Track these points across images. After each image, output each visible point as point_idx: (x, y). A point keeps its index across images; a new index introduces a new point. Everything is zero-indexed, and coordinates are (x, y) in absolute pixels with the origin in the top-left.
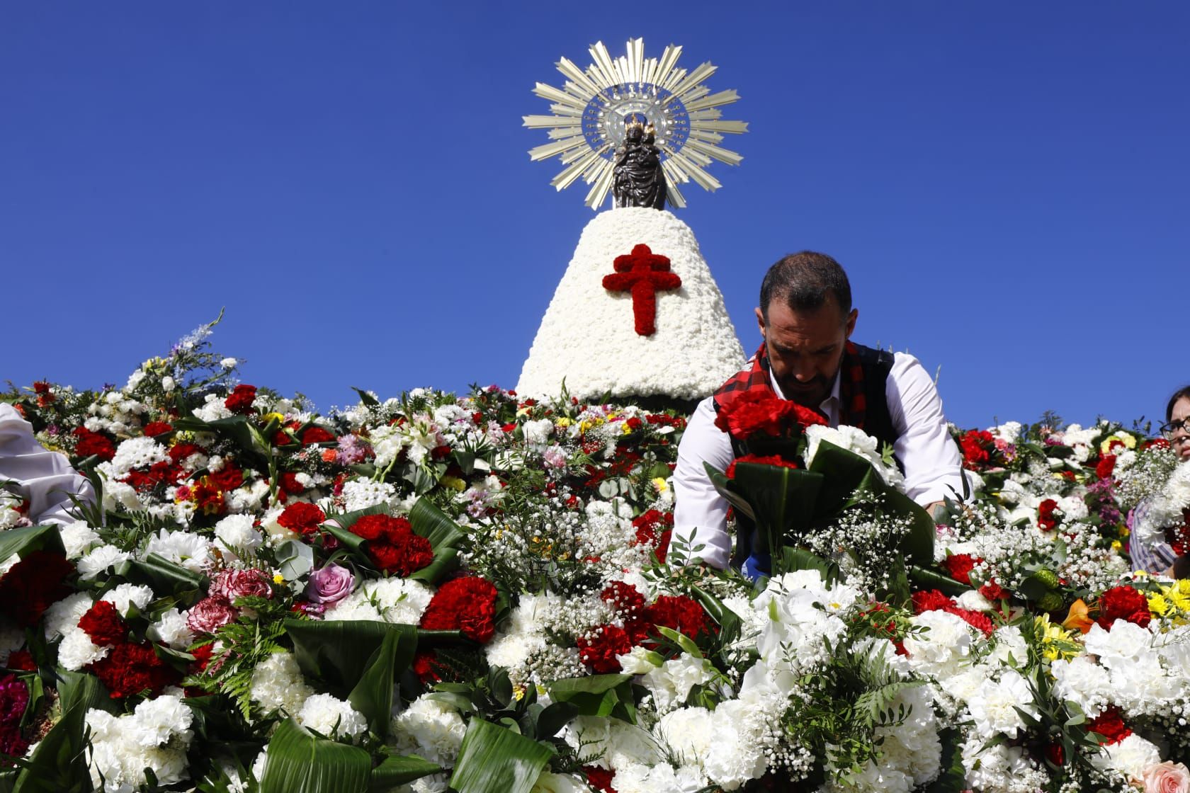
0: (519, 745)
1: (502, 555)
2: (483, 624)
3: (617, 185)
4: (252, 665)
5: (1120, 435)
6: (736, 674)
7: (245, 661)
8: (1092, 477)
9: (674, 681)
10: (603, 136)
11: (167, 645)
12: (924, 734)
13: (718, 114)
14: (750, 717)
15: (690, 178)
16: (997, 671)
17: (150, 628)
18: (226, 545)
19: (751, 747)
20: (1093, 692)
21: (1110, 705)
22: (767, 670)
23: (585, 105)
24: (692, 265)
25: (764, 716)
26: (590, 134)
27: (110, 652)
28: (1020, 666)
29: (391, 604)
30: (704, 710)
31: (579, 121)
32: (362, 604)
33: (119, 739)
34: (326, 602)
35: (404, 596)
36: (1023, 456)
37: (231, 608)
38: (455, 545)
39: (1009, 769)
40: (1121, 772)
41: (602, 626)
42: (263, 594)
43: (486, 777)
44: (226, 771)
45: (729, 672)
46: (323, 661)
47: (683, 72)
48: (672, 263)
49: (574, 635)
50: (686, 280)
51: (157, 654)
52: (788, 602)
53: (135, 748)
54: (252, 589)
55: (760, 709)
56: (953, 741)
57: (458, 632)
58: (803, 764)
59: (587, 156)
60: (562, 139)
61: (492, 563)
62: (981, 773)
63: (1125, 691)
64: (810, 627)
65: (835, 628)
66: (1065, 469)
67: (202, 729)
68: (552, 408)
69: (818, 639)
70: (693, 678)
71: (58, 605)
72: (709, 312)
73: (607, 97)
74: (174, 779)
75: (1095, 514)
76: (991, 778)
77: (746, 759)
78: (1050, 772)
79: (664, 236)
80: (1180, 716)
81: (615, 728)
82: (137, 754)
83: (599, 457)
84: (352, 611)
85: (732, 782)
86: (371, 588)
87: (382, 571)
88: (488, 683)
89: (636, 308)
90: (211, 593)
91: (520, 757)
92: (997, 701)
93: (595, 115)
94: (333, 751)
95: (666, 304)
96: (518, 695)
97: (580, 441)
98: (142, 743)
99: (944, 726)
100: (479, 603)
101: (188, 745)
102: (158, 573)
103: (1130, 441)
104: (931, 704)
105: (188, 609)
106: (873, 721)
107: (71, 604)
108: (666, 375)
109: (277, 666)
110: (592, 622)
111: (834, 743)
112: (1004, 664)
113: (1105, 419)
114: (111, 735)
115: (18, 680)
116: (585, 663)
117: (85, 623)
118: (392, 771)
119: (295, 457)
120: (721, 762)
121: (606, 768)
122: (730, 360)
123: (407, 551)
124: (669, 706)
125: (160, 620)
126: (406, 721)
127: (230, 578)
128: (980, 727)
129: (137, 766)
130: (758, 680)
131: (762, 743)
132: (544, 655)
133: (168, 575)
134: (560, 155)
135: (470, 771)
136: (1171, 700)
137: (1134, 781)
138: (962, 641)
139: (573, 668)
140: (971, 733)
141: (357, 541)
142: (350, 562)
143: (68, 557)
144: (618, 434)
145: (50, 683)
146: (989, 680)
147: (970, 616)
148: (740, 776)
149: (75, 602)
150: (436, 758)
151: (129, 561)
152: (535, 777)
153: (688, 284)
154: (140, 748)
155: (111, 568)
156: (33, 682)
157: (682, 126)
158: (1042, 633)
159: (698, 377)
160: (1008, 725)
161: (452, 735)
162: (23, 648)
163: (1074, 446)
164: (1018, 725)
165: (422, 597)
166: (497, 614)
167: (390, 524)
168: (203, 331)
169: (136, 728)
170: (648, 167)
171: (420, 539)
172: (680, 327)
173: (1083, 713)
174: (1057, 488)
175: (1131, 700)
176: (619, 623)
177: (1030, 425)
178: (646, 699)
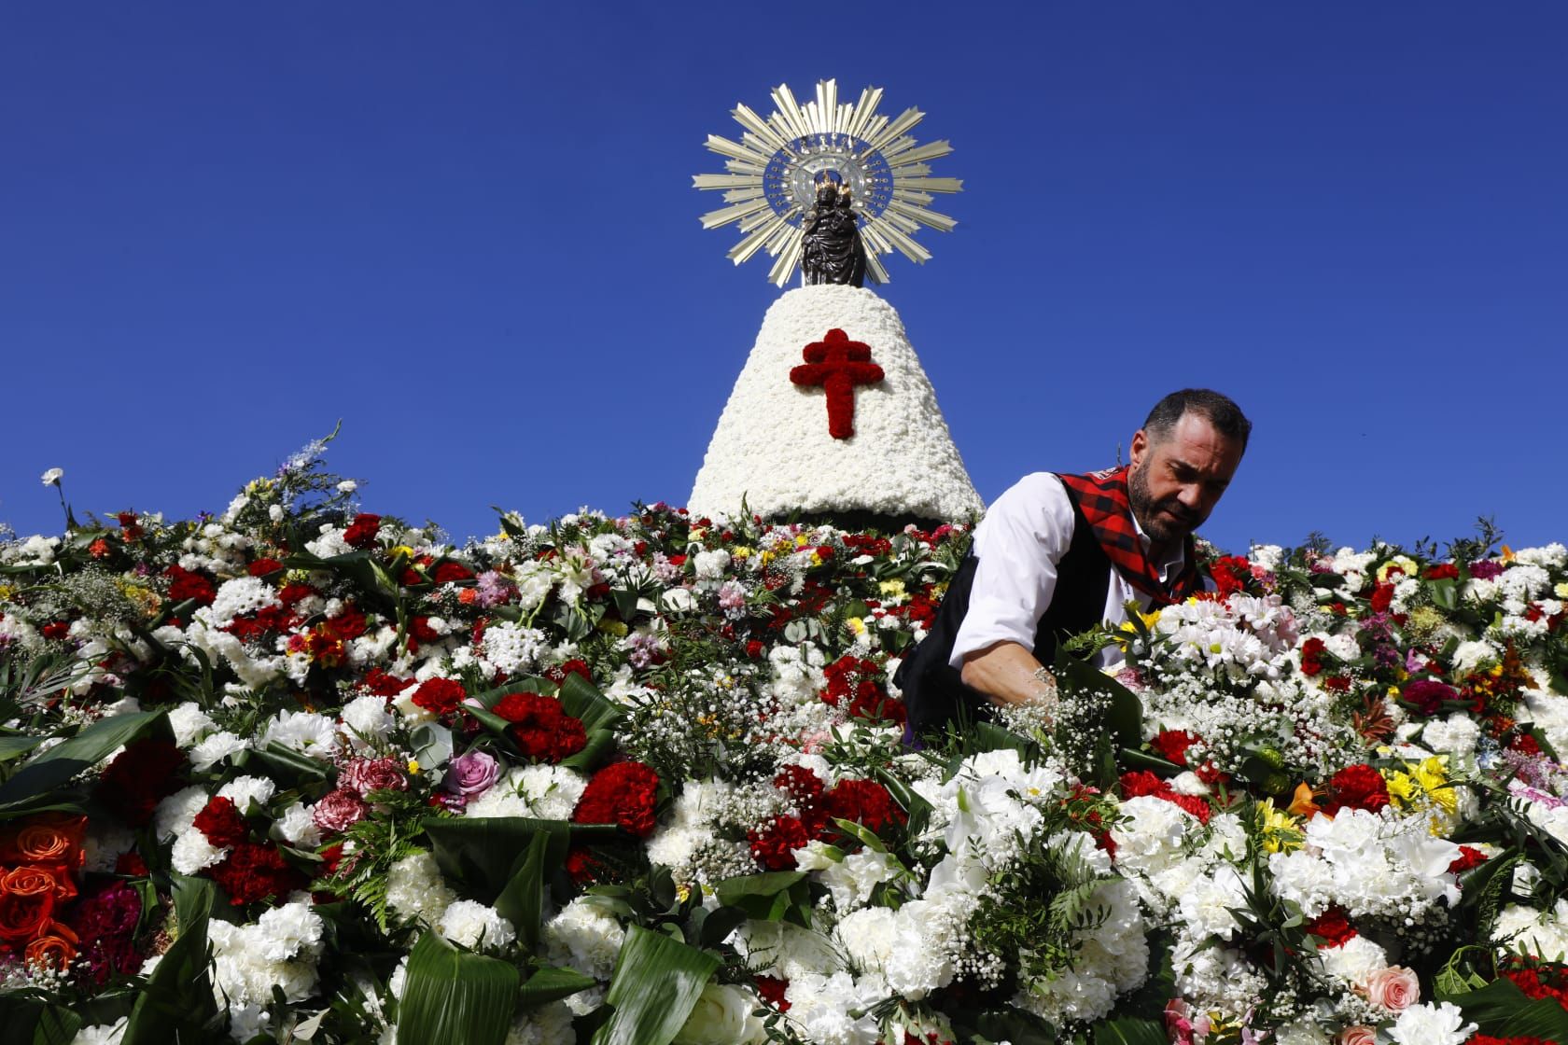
0: (681, 956)
1: (664, 737)
2: (642, 817)
3: (807, 257)
4: (387, 869)
5: (1400, 559)
6: (922, 870)
7: (380, 863)
8: (1366, 610)
9: (855, 877)
10: (789, 198)
11: (292, 845)
12: (1127, 936)
13: (926, 170)
14: (934, 920)
15: (894, 247)
16: (1211, 866)
17: (273, 825)
18: (356, 732)
19: (935, 953)
20: (1314, 889)
21: (1332, 903)
22: (957, 865)
23: (767, 161)
24: (897, 353)
25: (950, 920)
26: (774, 196)
27: (229, 854)
28: (1236, 859)
29: (540, 795)
30: (889, 910)
31: (760, 180)
32: (508, 796)
33: (242, 953)
34: (467, 794)
35: (554, 786)
36: (1285, 586)
37: (361, 802)
38: (610, 726)
39: (1225, 974)
40: (1344, 977)
41: (776, 817)
42: (398, 787)
43: (646, 991)
44: (361, 986)
45: (915, 869)
46: (465, 861)
47: (884, 120)
48: (873, 351)
49: (744, 827)
50: (890, 371)
51: (281, 855)
52: (979, 790)
53: (261, 962)
54: (385, 781)
55: (945, 910)
56: (1163, 942)
57: (615, 826)
58: (992, 971)
59: (770, 222)
60: (740, 202)
61: (653, 746)
62: (1193, 978)
63: (1347, 888)
64: (1001, 820)
65: (1030, 820)
66: (1335, 601)
67: (333, 940)
68: (731, 529)
69: (1009, 833)
70: (876, 876)
71: (170, 801)
72: (918, 410)
73: (793, 151)
74: (304, 995)
75: (1368, 654)
76: (1204, 984)
77: (931, 966)
78: (1268, 977)
79: (863, 319)
80: (1408, 915)
81: (789, 933)
82: (262, 969)
83: (784, 593)
84: (497, 804)
85: (916, 991)
86: (518, 777)
87: (529, 759)
88: (648, 884)
89: (830, 406)
90: (339, 785)
91: (682, 969)
92: (1210, 900)
93: (779, 173)
94: (478, 966)
95: (867, 401)
96: (682, 896)
97: (761, 574)
98: (268, 957)
99: (1153, 926)
100: (639, 793)
101: (319, 958)
102: (280, 763)
103: (1411, 568)
104: (1136, 902)
105: (314, 803)
106: (1069, 924)
107: (185, 799)
108: (867, 486)
109: (414, 866)
110: (764, 814)
111: (1028, 947)
112: (1220, 856)
113: (1382, 541)
114: (235, 947)
115: (129, 887)
116: (757, 859)
117: (202, 822)
118: (543, 987)
119: (427, 598)
120: (903, 969)
121: (779, 977)
122: (943, 467)
123: (557, 735)
124: (850, 906)
125: (284, 816)
126: (558, 927)
127: (361, 769)
128: (1192, 927)
129: (265, 982)
130: (946, 877)
131: (948, 948)
132: (711, 851)
133: (291, 766)
134: (738, 221)
135: (629, 984)
136: (1397, 898)
137: (1357, 987)
138: (1173, 831)
139: (743, 864)
140: (1183, 933)
141: (501, 725)
142: (493, 747)
143: (178, 745)
144: (807, 566)
145: (163, 890)
146: (1202, 875)
147: (1186, 801)
148: (924, 985)
149: (189, 796)
150: (591, 969)
151: (247, 750)
152: (699, 991)
153: (892, 376)
154: (266, 962)
155: (228, 758)
156: (145, 889)
157: (883, 185)
158: (1262, 821)
159: (906, 488)
160: (1222, 926)
161: (609, 943)
162: (133, 849)
163: (1345, 573)
164: (1232, 925)
165: (574, 786)
166: (659, 805)
167: (538, 704)
168: (316, 447)
169: (261, 940)
170: (843, 236)
171: (572, 720)
172: (883, 428)
173: (1302, 913)
174: (1325, 624)
175: (1354, 897)
176: (794, 812)
177: (1294, 549)
178: (823, 900)
